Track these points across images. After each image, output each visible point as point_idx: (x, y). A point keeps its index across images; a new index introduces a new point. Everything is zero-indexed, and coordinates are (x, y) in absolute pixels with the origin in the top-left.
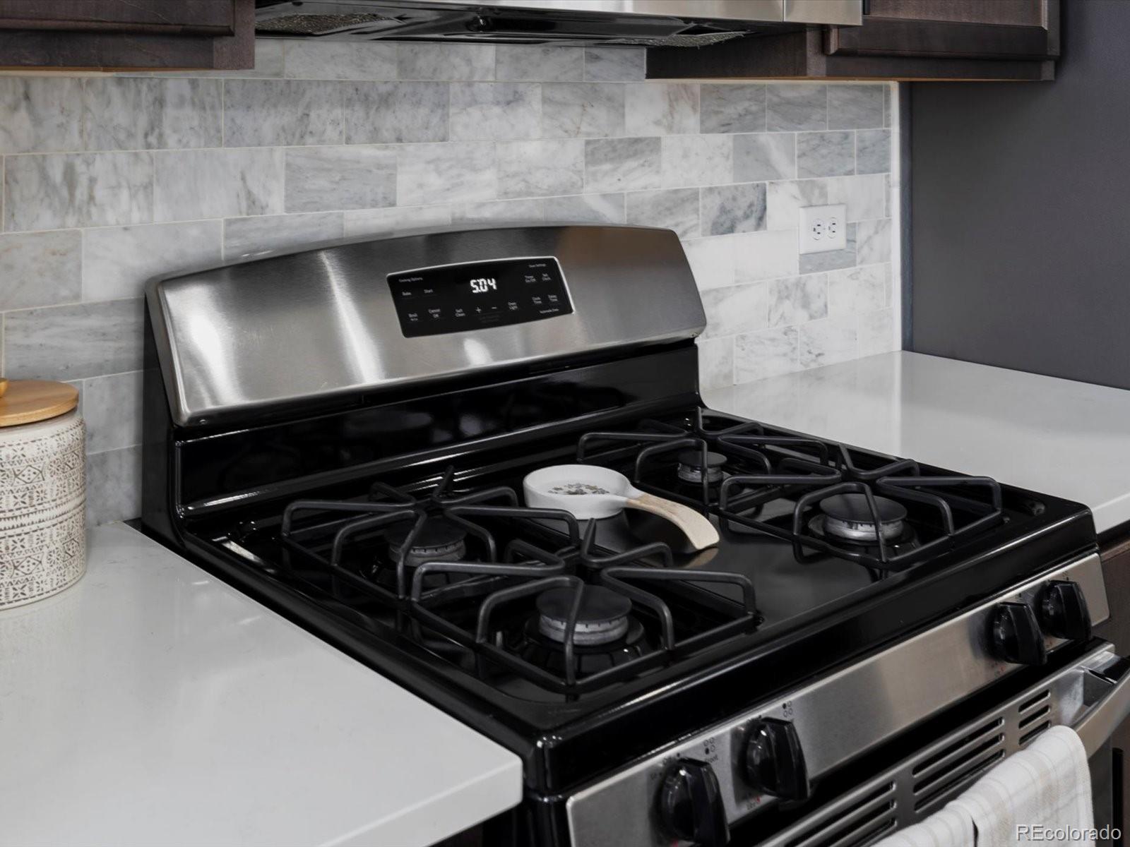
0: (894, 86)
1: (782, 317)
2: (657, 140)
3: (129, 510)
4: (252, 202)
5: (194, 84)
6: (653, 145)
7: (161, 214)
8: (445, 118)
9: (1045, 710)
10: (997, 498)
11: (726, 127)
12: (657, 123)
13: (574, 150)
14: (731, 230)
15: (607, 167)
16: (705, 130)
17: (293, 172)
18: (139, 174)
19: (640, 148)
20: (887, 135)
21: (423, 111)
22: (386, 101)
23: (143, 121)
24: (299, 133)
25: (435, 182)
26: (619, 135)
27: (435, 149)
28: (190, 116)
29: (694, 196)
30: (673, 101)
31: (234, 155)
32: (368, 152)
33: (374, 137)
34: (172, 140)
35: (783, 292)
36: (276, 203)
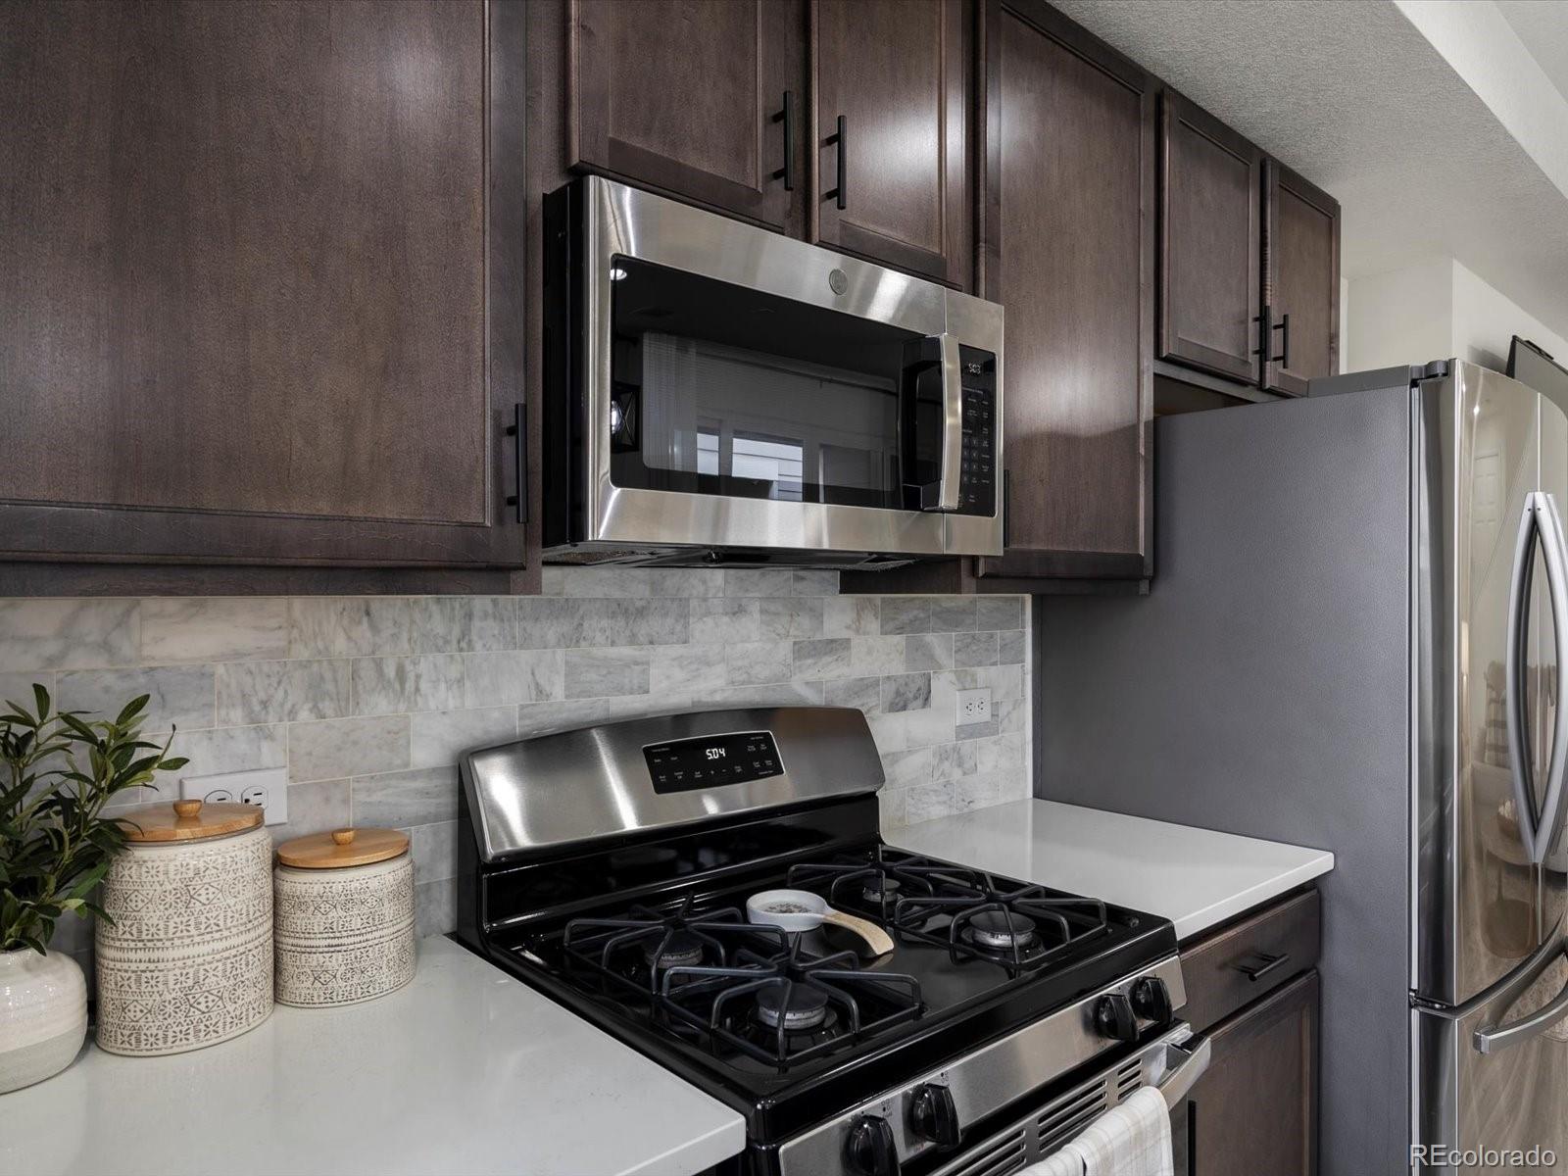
0: (1028, 598)
1: (943, 774)
2: (848, 640)
3: (447, 925)
4: (540, 691)
5: (495, 603)
6: (845, 644)
7: (470, 702)
8: (686, 626)
9: (1138, 1073)
10: (1103, 914)
11: (900, 630)
12: (848, 627)
13: (785, 649)
14: (904, 708)
15: (810, 661)
16: (884, 633)
17: (571, 670)
18: (454, 671)
19: (835, 647)
20: (1023, 634)
21: (670, 621)
22: (641, 613)
23: (456, 631)
24: (574, 639)
25: (679, 675)
26: (818, 637)
27: (678, 650)
28: (492, 627)
29: (876, 682)
30: (860, 611)
31: (526, 656)
32: (626, 651)
33: (633, 640)
34: (478, 646)
35: (943, 755)
36: (558, 692)
